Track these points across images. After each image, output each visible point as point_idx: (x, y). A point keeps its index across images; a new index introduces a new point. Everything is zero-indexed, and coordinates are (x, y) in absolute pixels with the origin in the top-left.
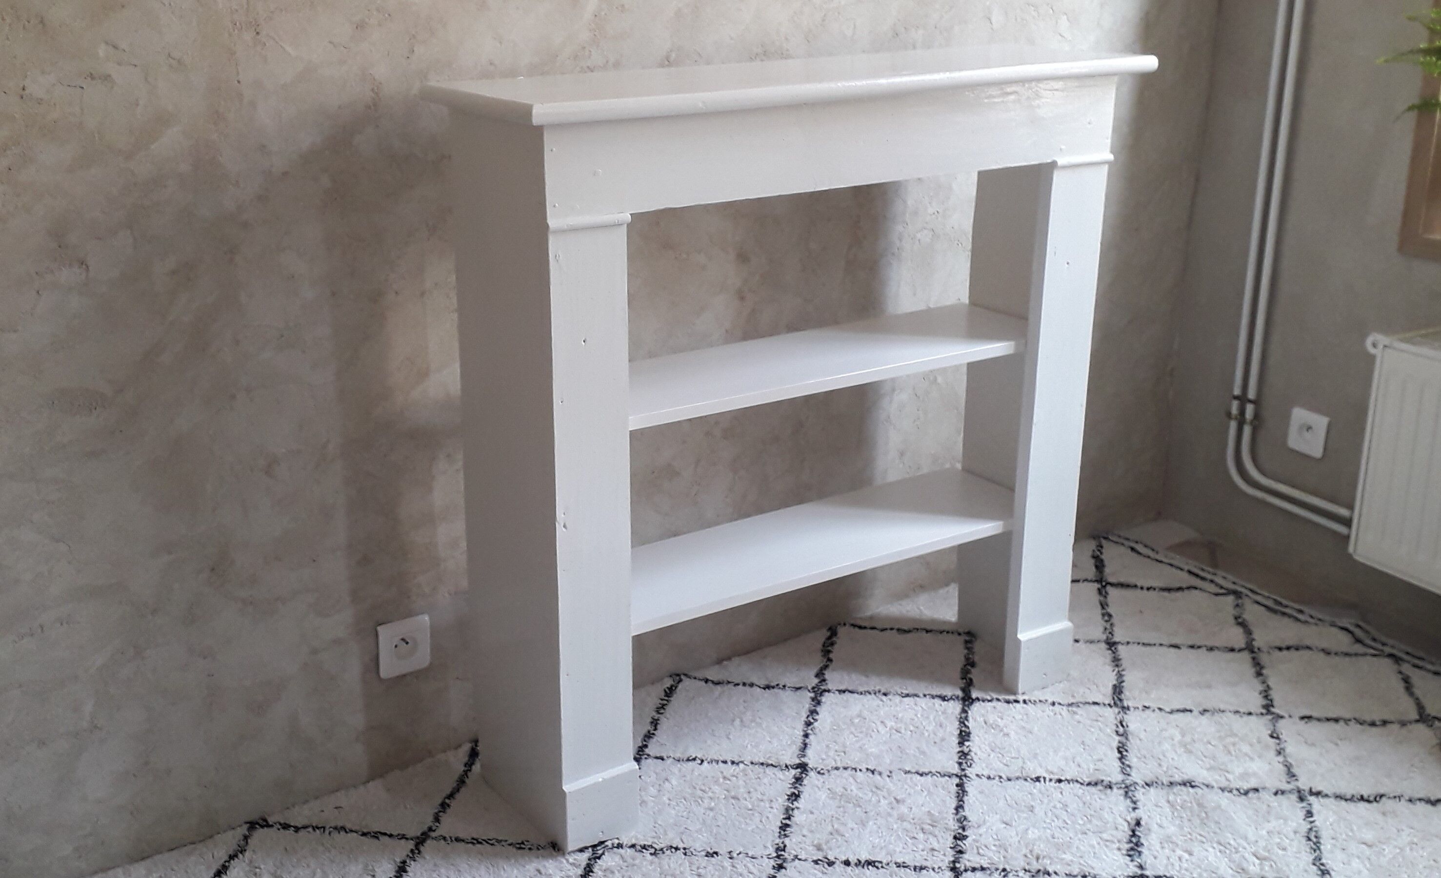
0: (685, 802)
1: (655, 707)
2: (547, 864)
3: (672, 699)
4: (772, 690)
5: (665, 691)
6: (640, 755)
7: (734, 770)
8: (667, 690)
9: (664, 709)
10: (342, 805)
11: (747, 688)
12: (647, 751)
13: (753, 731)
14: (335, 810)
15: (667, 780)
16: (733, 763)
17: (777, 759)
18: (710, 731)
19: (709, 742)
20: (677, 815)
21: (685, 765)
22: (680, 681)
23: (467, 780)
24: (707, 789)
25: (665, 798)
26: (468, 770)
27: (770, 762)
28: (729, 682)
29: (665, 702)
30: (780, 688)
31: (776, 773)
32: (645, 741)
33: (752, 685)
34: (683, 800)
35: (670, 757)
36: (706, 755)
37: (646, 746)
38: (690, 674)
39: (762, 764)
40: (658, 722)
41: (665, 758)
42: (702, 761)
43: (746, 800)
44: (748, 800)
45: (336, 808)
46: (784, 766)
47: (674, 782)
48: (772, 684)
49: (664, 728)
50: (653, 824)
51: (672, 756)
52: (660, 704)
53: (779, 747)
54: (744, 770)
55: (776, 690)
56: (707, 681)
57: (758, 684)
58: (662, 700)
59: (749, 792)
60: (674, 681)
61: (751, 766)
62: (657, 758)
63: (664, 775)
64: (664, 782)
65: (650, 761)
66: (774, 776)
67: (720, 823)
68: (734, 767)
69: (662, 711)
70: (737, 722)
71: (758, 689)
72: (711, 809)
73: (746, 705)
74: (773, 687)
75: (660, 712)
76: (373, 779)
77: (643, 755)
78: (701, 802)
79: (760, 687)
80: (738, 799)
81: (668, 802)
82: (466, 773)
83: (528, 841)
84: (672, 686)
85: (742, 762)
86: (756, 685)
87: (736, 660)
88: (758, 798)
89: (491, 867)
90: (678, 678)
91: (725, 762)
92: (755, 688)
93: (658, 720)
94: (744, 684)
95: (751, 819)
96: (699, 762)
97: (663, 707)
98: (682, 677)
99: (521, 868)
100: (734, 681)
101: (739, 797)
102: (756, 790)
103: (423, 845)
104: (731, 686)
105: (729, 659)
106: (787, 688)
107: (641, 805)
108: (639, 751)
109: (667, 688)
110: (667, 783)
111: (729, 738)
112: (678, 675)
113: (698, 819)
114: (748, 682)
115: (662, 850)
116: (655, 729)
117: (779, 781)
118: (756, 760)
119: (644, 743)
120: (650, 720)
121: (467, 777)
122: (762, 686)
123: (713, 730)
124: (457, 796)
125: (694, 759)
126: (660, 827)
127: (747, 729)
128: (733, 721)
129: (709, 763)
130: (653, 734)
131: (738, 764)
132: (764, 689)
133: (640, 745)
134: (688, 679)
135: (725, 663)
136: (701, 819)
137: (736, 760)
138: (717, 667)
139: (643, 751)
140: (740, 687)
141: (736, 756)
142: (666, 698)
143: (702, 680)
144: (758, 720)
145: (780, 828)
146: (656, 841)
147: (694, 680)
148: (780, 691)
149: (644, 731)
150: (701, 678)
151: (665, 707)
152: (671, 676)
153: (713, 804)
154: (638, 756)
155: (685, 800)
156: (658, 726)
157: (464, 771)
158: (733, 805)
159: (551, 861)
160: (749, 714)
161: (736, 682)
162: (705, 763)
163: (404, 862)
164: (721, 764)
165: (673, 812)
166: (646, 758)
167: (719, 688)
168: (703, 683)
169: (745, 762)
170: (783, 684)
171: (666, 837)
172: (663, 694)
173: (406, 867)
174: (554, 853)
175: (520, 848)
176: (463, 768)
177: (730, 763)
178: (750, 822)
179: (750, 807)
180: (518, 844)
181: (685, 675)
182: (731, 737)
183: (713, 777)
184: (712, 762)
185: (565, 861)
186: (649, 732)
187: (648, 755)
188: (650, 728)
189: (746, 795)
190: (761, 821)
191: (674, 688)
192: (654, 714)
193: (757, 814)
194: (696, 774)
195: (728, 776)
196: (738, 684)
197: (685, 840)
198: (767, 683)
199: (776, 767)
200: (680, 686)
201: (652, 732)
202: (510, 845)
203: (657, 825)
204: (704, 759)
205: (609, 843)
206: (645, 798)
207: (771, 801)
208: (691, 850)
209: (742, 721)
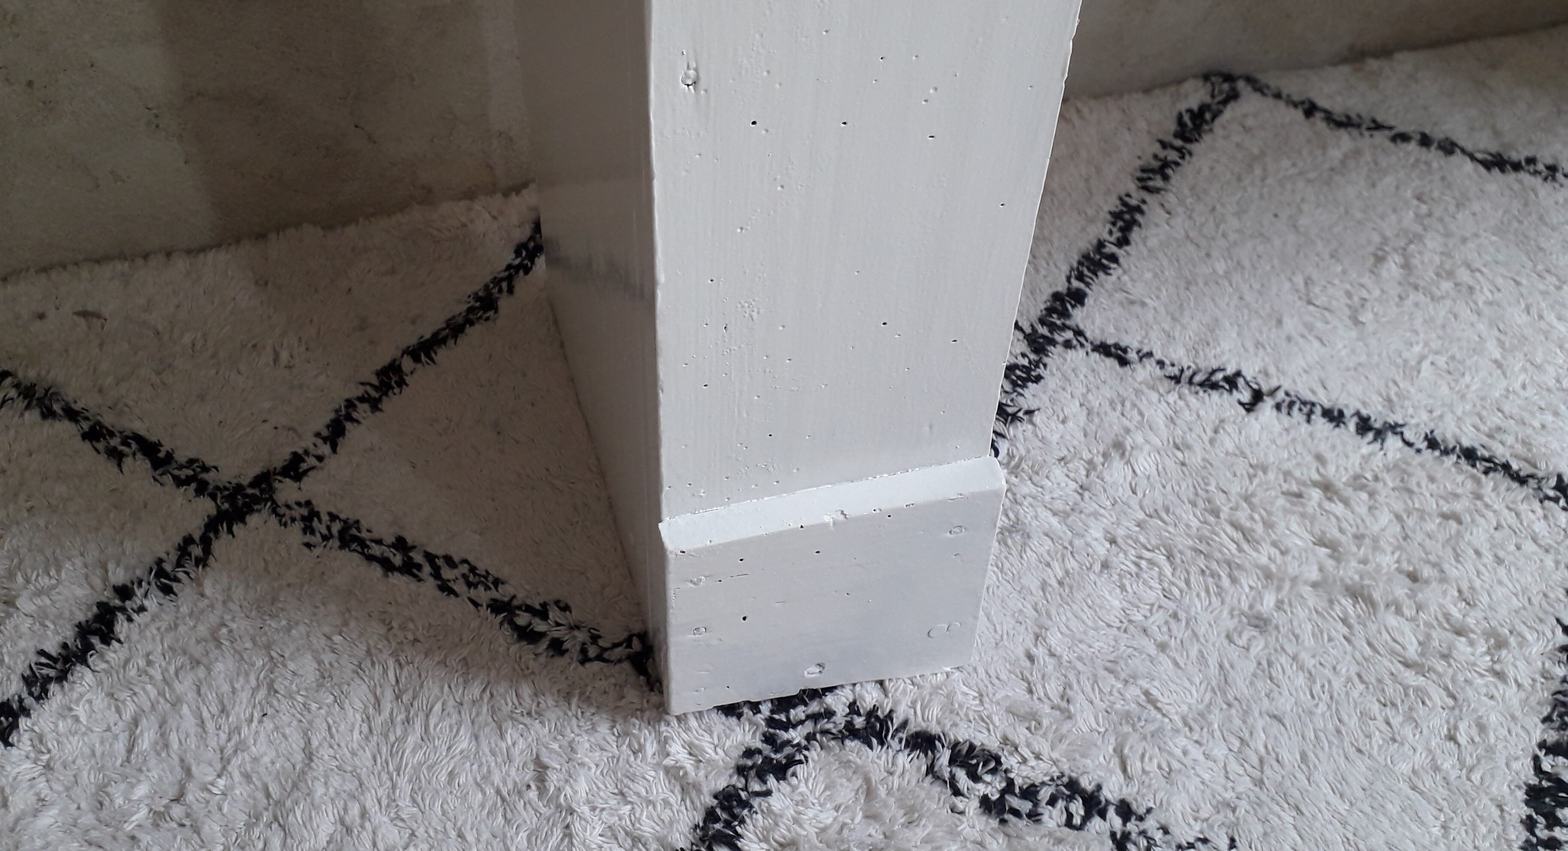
0: (1168, 570)
1: (1139, 163)
2: (584, 742)
3: (1192, 147)
4: (1512, 177)
5: (1180, 117)
6: (1052, 327)
7: (1366, 459)
8: (1187, 118)
9: (1166, 178)
10: (106, 312)
11: (1434, 155)
12: (1078, 316)
13: (1441, 312)
14: (81, 321)
15: (1118, 445)
16: (1364, 425)
17: (1526, 443)
18: (1299, 280)
19: (1291, 325)
20: (1126, 624)
21: (1192, 399)
22: (1233, 96)
23: (504, 303)
24: (1259, 528)
25: (1096, 532)
26: (518, 268)
27: (1501, 453)
28: (1377, 126)
29: (1173, 156)
30: (1536, 173)
31: (1523, 507)
32: (1080, 277)
33: (1449, 147)
34: (1161, 559)
35: (1150, 354)
36: (1272, 370)
37: (1079, 298)
38: (1263, 78)
39: (1470, 455)
40: (1138, 217)
41: (1132, 355)
42: (1258, 396)
43: (1399, 611)
44: (1407, 612)
45: (84, 314)
46: (1553, 482)
47: (1145, 463)
48: (1515, 156)
49: (1153, 242)
50: (1029, 643)
51: (1158, 355)
52: (1155, 156)
53: (1530, 392)
54: (1400, 469)
55: (1523, 176)
56: (1310, 110)
57: (1469, 147)
58: (1164, 145)
59: (1413, 577)
60: (1213, 96)
61: (1429, 455)
62: (1104, 349)
63: (1114, 421)
64: (1106, 455)
65: (1077, 356)
66: (1511, 519)
67: (1285, 704)
68: (1365, 446)
69: (1158, 182)
70: (1392, 268)
71: (1469, 166)
72: (1260, 623)
73: (1424, 208)
74: (1517, 167)
75: (1151, 183)
76: (219, 246)
77: (1065, 327)
78: (1226, 582)
79: (1472, 157)
80: (1370, 602)
81: (1102, 549)
82: (512, 274)
83: (566, 608)
84: (1203, 108)
85: (1394, 428)
86: (1463, 151)
87: (1405, 61)
88: (1447, 616)
89: (388, 703)
90: (1226, 86)
91: (1335, 417)
92: (1458, 158)
93: (1139, 210)
94: (1425, 141)
95: (1410, 718)
96: (1246, 396)
97: (1163, 169)
98: (1241, 85)
99: (488, 732)
100: (1392, 123)
101: (1376, 596)
102: (1443, 579)
103: (230, 531)
104: (1381, 138)
105: (1385, 52)
106: (1559, 176)
107: (1003, 542)
108: (1050, 311)
109: (1189, 111)
110: (1117, 464)
111: (1357, 322)
112: (1229, 78)
113: (1202, 658)
114: (1438, 134)
115: (1030, 793)
116: (1123, 242)
117: (1529, 546)
118: (1448, 432)
119: (1076, 284)
120: (1113, 204)
121: (511, 290)
122: (1479, 156)
123: (1308, 282)
124: (442, 355)
125: (1232, 382)
126: (1051, 662)
127: (1421, 297)
128: (1380, 259)
129: (1278, 407)
130: (1114, 258)
131: (1379, 434)
132: (1487, 165)
133: (1061, 287)
134: (1257, 95)
135: (1373, 64)
136: (1213, 662)
137: (1378, 414)
138: (1345, 69)
139: (1065, 314)
140: (1412, 146)
141: (1376, 398)
142: (1178, 143)
143: (1295, 105)
144: (1464, 275)
145: (1534, 795)
146: (1020, 734)
147: (1270, 101)
148: (1537, 181)
149: (1085, 243)
150: (1296, 98)
151: (1169, 172)
152: (1206, 77)
153: (1269, 601)
154: (1043, 330)
155: (1170, 557)
156: (1135, 235)
157: (509, 267)
158: (1344, 621)
159: (604, 729)
160: (1433, 242)
161: (1401, 129)
162: (1267, 406)
163: (124, 592)
164: (1319, 421)
165: (1116, 602)
166: (1068, 345)
167: (1345, 140)
168: (1299, 114)
169: (1409, 435)
170: (1550, 161)
171: (1066, 727)
172: (1172, 126)
173: (120, 617)
174: (632, 695)
175: (528, 635)
176: (509, 257)
177: (1352, 425)
178: (1408, 731)
179: (1412, 651)
180: (529, 609)
181: (1251, 80)
182: (1366, 317)
183: (1287, 474)
184: (1291, 404)
185: (651, 748)
186: (1101, 245)
187: (1079, 333)
188: (1102, 230)
189: (1401, 589)
190: (1452, 738)
191: (1208, 116)
192: (1131, 187)
193: (1437, 696)
194: (1230, 446)
195: (1341, 479)
196: (1403, 137)
197: (1134, 766)
198: (1494, 148)
199: (1522, 481)
200: (1230, 112)
201: (1111, 249)
202: (496, 607)
203: (1040, 652)
204: (1265, 388)
205: (838, 703)
206: (1027, 513)
207: (1501, 644)
208: (1150, 824)
209: (1407, 266)
